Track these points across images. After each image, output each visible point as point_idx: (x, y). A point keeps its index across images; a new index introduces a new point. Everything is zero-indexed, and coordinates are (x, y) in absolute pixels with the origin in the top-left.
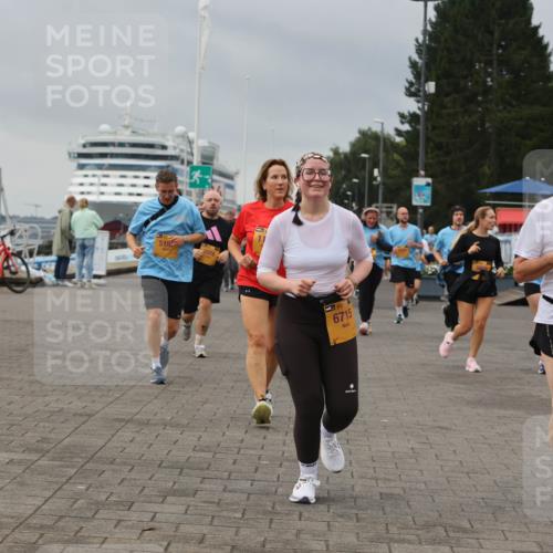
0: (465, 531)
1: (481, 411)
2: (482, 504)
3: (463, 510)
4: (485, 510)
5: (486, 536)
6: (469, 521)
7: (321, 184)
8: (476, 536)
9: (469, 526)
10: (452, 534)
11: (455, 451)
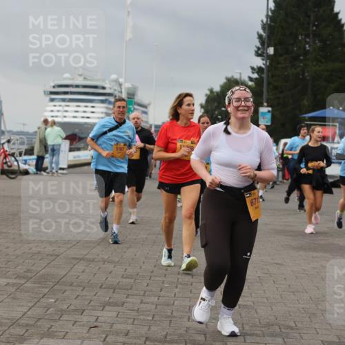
0: (292, 328)
1: (301, 253)
2: (303, 311)
3: (290, 315)
4: (304, 315)
5: (304, 332)
6: (294, 322)
7: (246, 108)
8: (298, 331)
9: (294, 325)
10: (283, 330)
11: (285, 279)
